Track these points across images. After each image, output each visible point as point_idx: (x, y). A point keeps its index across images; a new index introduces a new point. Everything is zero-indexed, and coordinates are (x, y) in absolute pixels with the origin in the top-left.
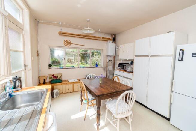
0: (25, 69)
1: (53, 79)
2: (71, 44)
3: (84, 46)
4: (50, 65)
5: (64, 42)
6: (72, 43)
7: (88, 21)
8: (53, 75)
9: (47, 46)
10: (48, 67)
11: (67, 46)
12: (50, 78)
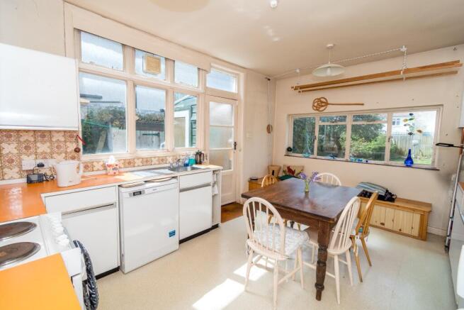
0: (235, 149)
1: (288, 174)
2: (327, 104)
3: (363, 104)
4: (289, 149)
5: (314, 103)
6: (329, 102)
7: (328, 48)
8: (289, 168)
9: (286, 116)
10: (284, 151)
11: (317, 110)
12: (284, 171)
